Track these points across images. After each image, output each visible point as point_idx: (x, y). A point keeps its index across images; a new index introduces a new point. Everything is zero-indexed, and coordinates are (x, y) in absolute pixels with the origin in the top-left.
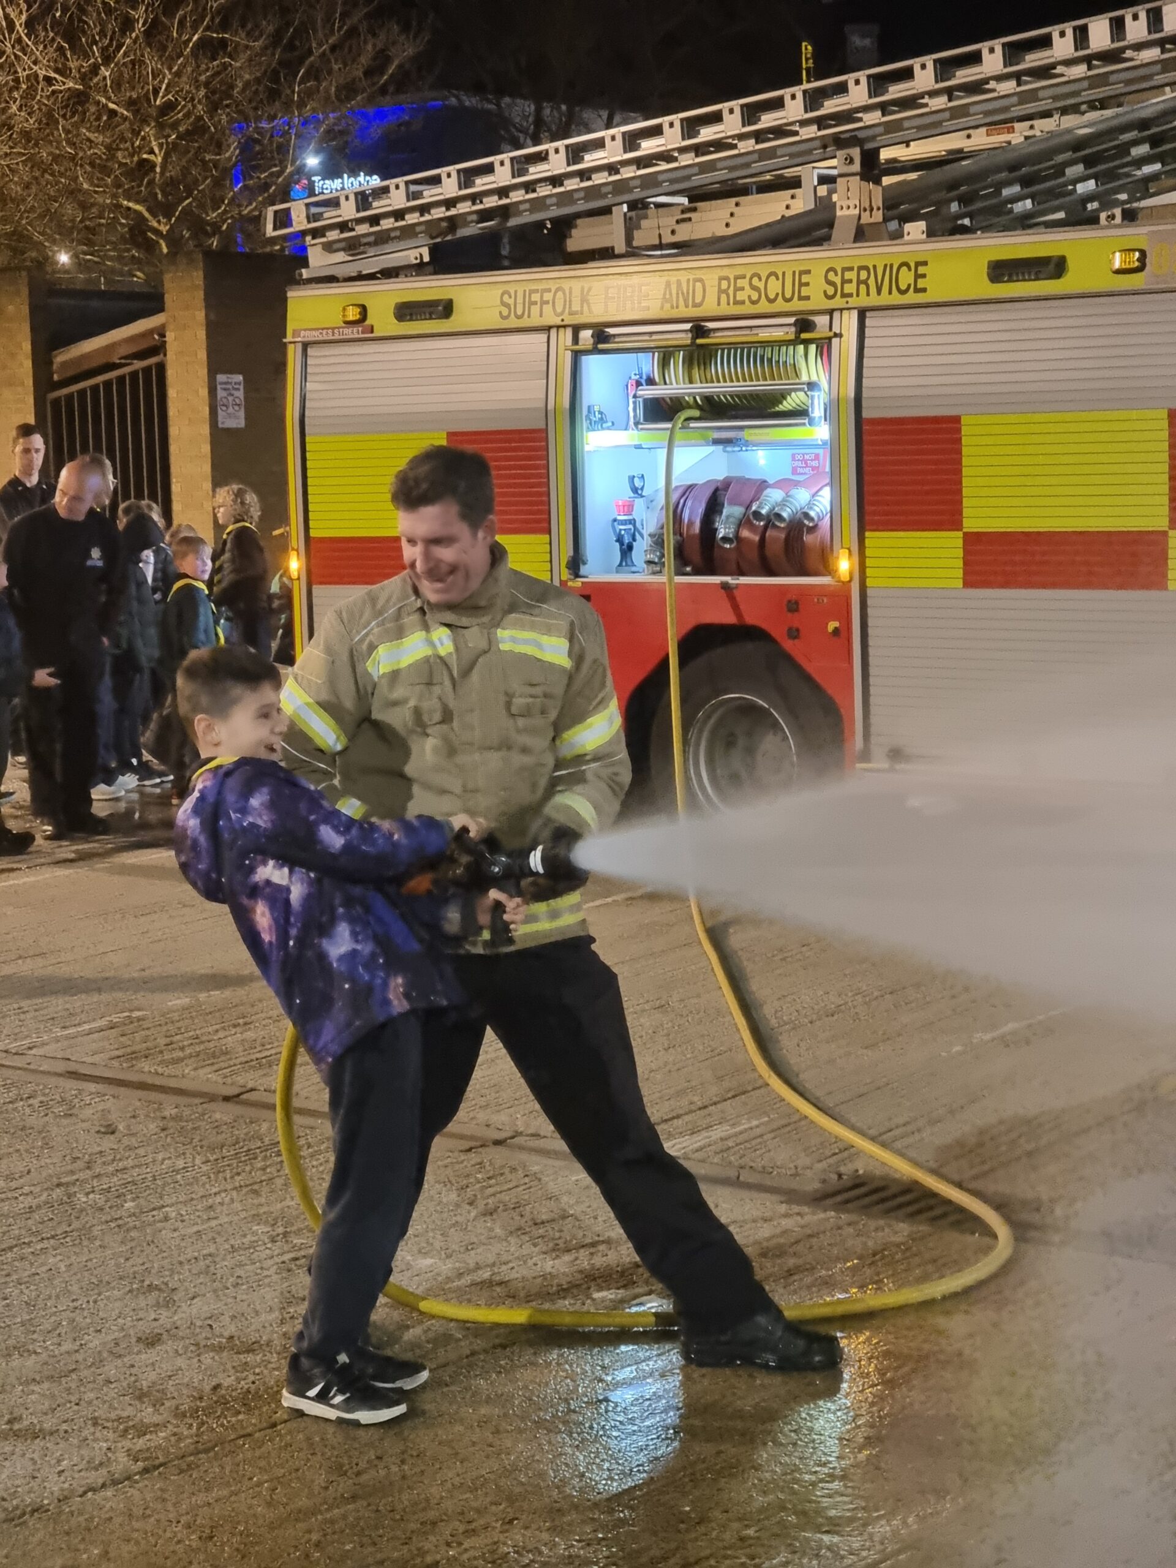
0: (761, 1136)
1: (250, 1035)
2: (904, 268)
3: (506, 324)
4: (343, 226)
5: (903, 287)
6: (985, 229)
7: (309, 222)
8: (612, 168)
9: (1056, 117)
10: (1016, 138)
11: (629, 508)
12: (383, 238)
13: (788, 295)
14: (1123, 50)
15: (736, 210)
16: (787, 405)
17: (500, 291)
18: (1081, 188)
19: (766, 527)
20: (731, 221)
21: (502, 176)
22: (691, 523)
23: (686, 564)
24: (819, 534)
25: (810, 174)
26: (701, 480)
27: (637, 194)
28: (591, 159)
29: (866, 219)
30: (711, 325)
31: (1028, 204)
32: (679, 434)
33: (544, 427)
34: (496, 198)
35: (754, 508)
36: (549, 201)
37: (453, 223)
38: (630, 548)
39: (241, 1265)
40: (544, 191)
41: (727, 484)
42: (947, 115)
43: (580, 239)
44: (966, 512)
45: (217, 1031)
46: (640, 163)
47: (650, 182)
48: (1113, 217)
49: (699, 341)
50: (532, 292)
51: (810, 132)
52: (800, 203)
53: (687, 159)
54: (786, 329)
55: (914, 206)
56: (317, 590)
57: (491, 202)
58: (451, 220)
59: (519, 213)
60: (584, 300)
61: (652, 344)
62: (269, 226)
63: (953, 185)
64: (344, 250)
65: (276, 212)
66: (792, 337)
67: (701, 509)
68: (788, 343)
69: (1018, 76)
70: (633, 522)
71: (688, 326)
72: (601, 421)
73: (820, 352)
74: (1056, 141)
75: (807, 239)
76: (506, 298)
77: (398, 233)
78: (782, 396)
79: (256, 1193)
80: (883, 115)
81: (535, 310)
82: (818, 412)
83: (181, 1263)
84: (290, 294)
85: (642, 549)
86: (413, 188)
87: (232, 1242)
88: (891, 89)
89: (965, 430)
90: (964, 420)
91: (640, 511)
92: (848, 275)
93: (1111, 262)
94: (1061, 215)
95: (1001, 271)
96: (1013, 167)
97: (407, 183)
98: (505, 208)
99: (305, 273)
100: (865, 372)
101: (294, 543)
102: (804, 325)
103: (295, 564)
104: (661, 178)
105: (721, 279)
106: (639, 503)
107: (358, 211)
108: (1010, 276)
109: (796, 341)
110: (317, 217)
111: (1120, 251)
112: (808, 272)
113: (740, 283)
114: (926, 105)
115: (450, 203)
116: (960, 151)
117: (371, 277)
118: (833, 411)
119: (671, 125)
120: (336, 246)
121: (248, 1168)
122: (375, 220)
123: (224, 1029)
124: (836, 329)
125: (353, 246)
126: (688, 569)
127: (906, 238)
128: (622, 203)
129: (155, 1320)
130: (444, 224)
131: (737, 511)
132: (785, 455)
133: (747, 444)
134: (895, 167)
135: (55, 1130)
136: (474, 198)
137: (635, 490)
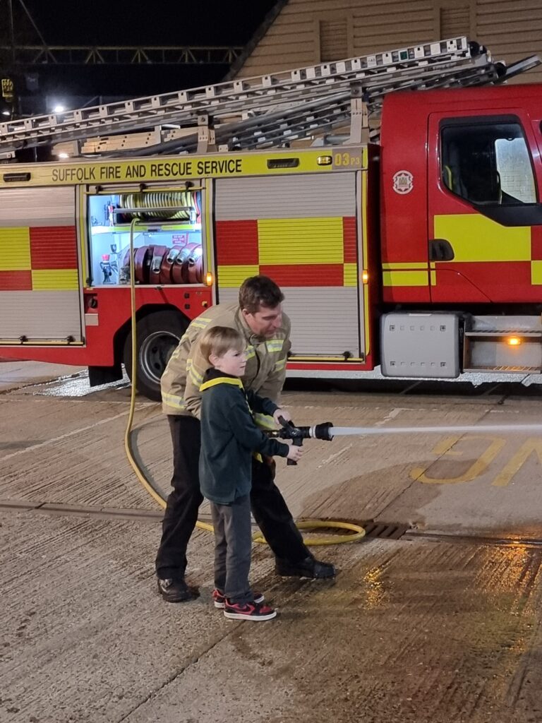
2: (232, 162)
3: (55, 183)
5: (231, 169)
13: (182, 172)
15: (125, 139)
17: (52, 170)
18: (286, 133)
19: (173, 265)
20: (124, 144)
22: (138, 263)
24: (197, 267)
28: (93, 117)
29: (209, 143)
30: (149, 184)
31: (263, 139)
32: (134, 228)
33: (75, 225)
34: (49, 131)
35: (168, 257)
40: (70, 129)
44: (260, 257)
49: (144, 190)
50: (67, 170)
51: (188, 108)
53: (133, 118)
54: (182, 186)
57: (46, 133)
58: (26, 140)
60: (91, 174)
61: (123, 191)
66: (185, 189)
68: (182, 192)
69: (276, 89)
72: (97, 223)
73: (193, 195)
74: (278, 115)
76: (55, 172)
77: (0, 145)
78: (174, 213)
80: (220, 102)
81: (69, 177)
82: (193, 218)
86: (10, 127)
88: (223, 92)
89: (259, 226)
90: (258, 222)
92: (207, 165)
93: (317, 161)
95: (273, 163)
96: (260, 124)
97: (8, 125)
98: (50, 136)
105: (152, 166)
108: (277, 166)
109: (187, 191)
111: (321, 157)
112: (190, 163)
113: (161, 167)
115: (27, 134)
118: (203, 218)
119: (129, 104)
126: (138, 282)
127: (219, 151)
130: (23, 142)
131: (160, 258)
137: (113, 251)
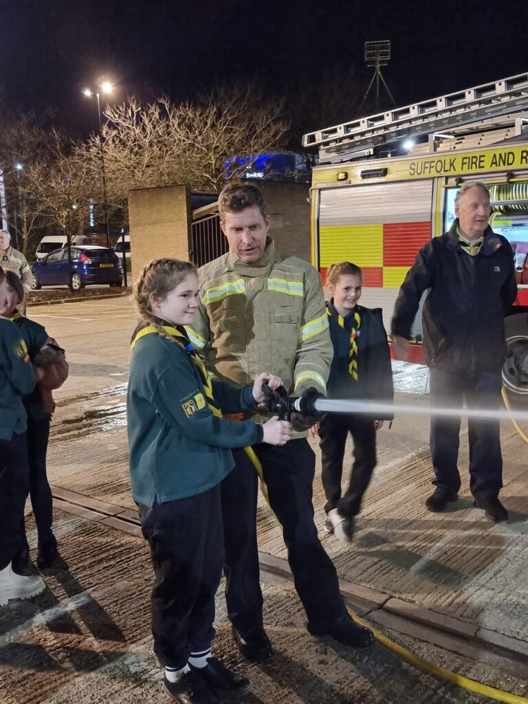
3: (412, 177)
7: (323, 139)
21: (413, 114)
33: (429, 220)
34: (408, 124)
50: (426, 163)
60: (452, 165)
64: (335, 152)
76: (413, 166)
81: (427, 170)
84: (314, 170)
107: (345, 133)
115: (387, 127)
119: (500, 84)
122: (352, 137)
130: (380, 138)
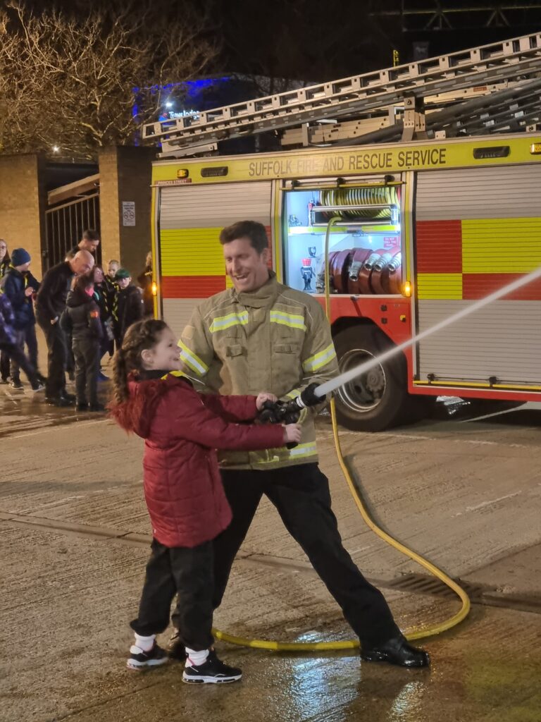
0: (366, 555)
1: (131, 507)
2: (435, 152)
3: (252, 178)
4: (178, 134)
5: (435, 161)
6: (472, 134)
7: (162, 131)
8: (301, 107)
9: (506, 83)
10: (487, 93)
11: (309, 262)
12: (196, 139)
13: (382, 165)
14: (536, 52)
15: (359, 126)
16: (382, 215)
17: (249, 163)
18: (518, 115)
19: (372, 271)
20: (357, 131)
21: (251, 110)
22: (337, 269)
23: (335, 289)
24: (396, 275)
25: (393, 109)
26: (342, 249)
27: (313, 118)
28: (291, 103)
29: (418, 129)
30: (346, 178)
31: (493, 122)
32: (331, 229)
33: (269, 225)
34: (248, 120)
35: (366, 262)
36: (272, 122)
37: (228, 132)
38: (309, 281)
39: (123, 615)
40: (270, 117)
41: (354, 251)
42: (455, 82)
43: (288, 139)
44: (464, 264)
45: (115, 505)
46: (313, 104)
47: (318, 113)
48: (532, 128)
49: (341, 186)
50: (264, 163)
51: (392, 90)
52: (388, 122)
53: (335, 103)
54: (381, 180)
55: (440, 124)
56: (165, 301)
57: (246, 122)
58: (227, 130)
59: (259, 128)
60: (288, 167)
61: (319, 187)
62: (144, 134)
63: (458, 114)
64: (179, 145)
65: (147, 127)
66: (383, 184)
67: (342, 263)
68: (382, 187)
69: (487, 64)
70: (310, 269)
71: (336, 179)
72: (296, 222)
73: (396, 191)
74: (506, 94)
75: (391, 139)
76: (252, 166)
77: (203, 137)
78: (379, 211)
79: (131, 581)
80: (425, 82)
81: (266, 171)
82: (395, 218)
83: (94, 614)
84: (153, 165)
85: (315, 281)
86: (210, 116)
87: (118, 604)
88: (429, 70)
89: (463, 227)
90: (463, 222)
91: (314, 264)
92: (409, 155)
93: (530, 149)
94: (508, 128)
95: (479, 153)
96: (486, 106)
97: (207, 114)
98: (252, 124)
99: (160, 155)
100: (417, 200)
101: (154, 279)
102: (389, 178)
103: (155, 289)
104: (323, 111)
105: (351, 157)
106: (313, 260)
107: (185, 127)
108: (484, 155)
109: (386, 186)
110: (166, 129)
111: (535, 144)
112: (391, 154)
113: (359, 159)
114: (445, 77)
115: (227, 123)
116: (462, 98)
117: (191, 157)
118: (402, 218)
119: (328, 87)
120: (175, 143)
121: (127, 570)
122: (192, 131)
123: (119, 504)
124: (404, 180)
125: (182, 143)
126: (336, 291)
127: (436, 138)
128: (306, 123)
129: (81, 641)
130: (224, 133)
131: (359, 264)
132: (381, 237)
133: (363, 233)
134: (432, 106)
135: (39, 551)
136: (238, 120)
137: (311, 254)
